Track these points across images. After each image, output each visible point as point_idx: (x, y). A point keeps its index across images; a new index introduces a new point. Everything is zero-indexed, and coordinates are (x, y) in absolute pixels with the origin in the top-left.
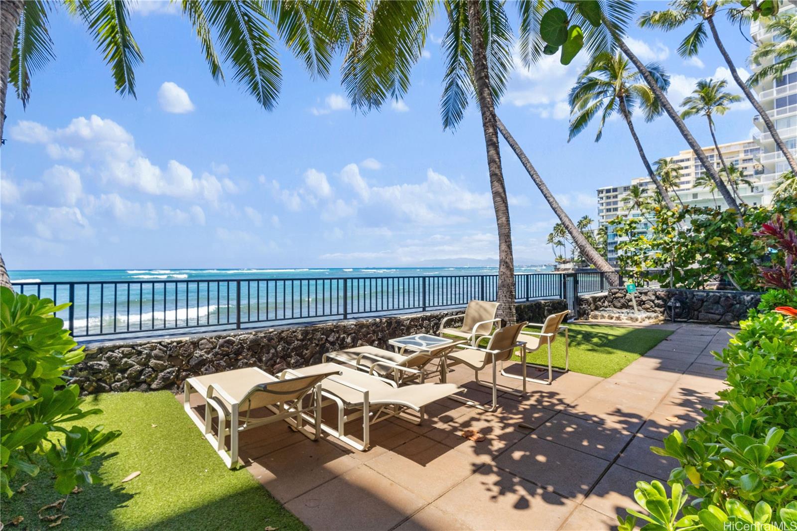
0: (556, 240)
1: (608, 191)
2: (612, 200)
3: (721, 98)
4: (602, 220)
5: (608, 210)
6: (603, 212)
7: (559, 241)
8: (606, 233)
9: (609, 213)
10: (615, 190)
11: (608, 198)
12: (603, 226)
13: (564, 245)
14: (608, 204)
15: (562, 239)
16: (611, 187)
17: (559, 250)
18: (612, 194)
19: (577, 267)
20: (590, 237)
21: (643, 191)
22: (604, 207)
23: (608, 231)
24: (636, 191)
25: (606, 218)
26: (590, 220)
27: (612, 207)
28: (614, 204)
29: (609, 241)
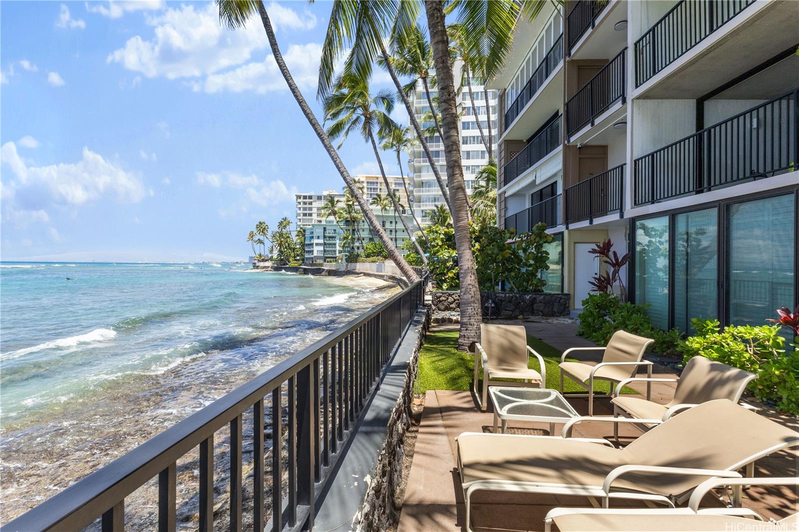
0: (256, 238)
1: (305, 197)
2: (308, 206)
3: (406, 141)
4: (299, 223)
5: (305, 215)
6: (300, 216)
7: (259, 240)
8: (304, 235)
9: (305, 217)
10: (310, 197)
11: (305, 203)
12: (301, 228)
13: (263, 243)
14: (305, 209)
15: (262, 238)
16: (307, 194)
17: (259, 249)
18: (308, 200)
19: (276, 265)
20: (289, 237)
21: (338, 201)
22: (301, 211)
23: (306, 234)
24: (331, 200)
25: (303, 222)
26: (289, 222)
27: (308, 212)
28: (309, 210)
29: (307, 242)
